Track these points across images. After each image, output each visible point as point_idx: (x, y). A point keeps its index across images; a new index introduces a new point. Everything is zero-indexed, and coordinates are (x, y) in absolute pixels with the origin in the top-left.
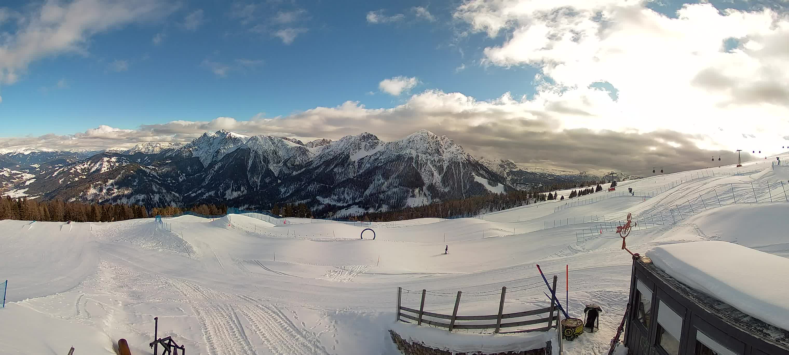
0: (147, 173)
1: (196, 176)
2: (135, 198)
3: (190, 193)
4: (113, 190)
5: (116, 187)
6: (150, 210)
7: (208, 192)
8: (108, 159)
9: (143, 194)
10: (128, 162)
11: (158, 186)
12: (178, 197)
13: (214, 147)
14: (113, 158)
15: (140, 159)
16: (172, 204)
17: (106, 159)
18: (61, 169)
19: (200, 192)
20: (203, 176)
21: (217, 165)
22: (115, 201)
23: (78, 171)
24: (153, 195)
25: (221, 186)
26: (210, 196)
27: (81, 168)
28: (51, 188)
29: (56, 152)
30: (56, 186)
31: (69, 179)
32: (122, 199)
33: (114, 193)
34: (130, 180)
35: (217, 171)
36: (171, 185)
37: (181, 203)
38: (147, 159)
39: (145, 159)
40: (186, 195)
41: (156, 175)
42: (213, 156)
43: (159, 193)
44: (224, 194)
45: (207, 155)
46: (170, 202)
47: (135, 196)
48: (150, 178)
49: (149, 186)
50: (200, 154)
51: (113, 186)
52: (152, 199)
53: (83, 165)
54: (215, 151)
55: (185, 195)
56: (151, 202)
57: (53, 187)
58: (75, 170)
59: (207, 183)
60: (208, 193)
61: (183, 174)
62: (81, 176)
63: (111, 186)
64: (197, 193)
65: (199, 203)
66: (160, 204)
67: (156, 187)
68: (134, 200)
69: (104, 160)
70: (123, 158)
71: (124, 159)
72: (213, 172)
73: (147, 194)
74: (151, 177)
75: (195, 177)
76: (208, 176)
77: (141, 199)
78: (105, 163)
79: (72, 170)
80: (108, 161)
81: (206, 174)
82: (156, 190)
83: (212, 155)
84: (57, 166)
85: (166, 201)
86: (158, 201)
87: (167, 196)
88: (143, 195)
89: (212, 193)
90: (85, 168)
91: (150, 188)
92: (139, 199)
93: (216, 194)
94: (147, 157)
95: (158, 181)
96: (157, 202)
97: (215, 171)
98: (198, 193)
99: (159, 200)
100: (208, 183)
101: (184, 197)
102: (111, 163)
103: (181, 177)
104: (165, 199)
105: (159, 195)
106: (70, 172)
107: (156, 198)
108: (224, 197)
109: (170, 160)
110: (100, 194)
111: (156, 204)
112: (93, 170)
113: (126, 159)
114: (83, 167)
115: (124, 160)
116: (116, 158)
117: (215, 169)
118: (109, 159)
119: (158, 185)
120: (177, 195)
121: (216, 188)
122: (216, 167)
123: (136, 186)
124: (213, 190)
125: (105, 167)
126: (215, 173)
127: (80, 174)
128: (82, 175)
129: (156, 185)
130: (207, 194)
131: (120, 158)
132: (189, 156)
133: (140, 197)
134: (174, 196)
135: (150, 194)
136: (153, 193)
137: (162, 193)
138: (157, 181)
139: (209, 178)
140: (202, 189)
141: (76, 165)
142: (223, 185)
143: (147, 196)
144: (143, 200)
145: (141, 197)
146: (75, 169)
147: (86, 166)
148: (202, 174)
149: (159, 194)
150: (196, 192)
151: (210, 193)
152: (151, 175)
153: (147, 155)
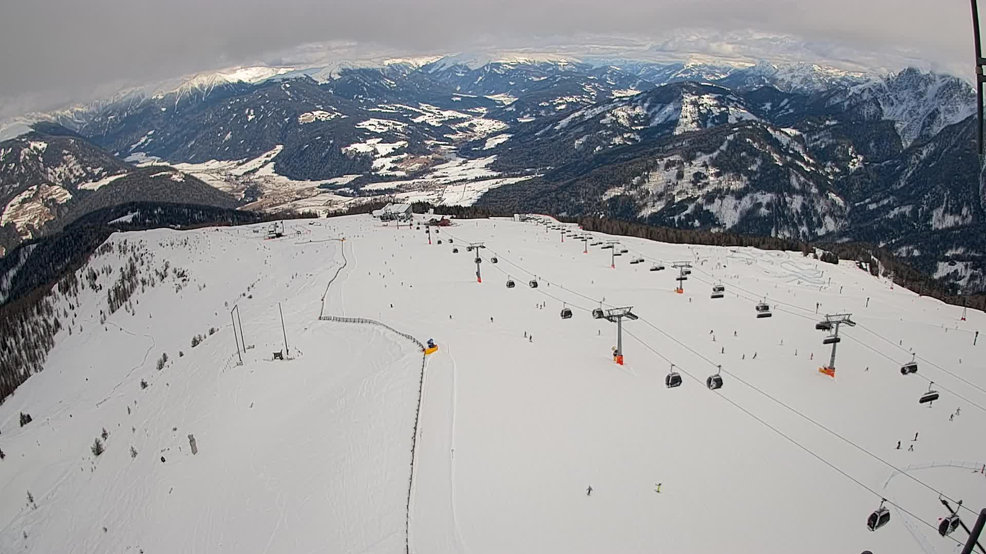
0: (783, 146)
1: (883, 164)
2: (752, 198)
3: (867, 201)
4: (706, 177)
5: (712, 171)
6: (781, 226)
7: (901, 204)
8: (693, 98)
9: (769, 192)
10: (742, 107)
11: (802, 179)
12: (841, 207)
13: (926, 103)
14: (706, 96)
15: (770, 104)
16: (826, 221)
17: (688, 98)
18: (577, 114)
19: (886, 202)
20: (898, 168)
21: (927, 147)
22: (710, 202)
23: (621, 120)
24: (790, 196)
25: (926, 197)
26: (903, 215)
27: (629, 115)
28: (555, 158)
29: (555, 62)
30: (568, 155)
31: (599, 139)
32: (724, 197)
33: (708, 184)
34: (743, 158)
35: (926, 162)
36: (831, 177)
37: (846, 220)
38: (786, 105)
39: (782, 104)
40: (859, 204)
41: (801, 152)
42: (924, 123)
43: (803, 192)
44: (928, 216)
45: (911, 120)
46: (824, 215)
47: (751, 195)
48: (789, 158)
49: (783, 177)
50: (898, 114)
51: (707, 167)
52: (788, 205)
53: (634, 108)
54: (928, 113)
55: (856, 204)
56: (783, 212)
57: (559, 156)
58: (615, 119)
59: (902, 184)
60: (900, 208)
61: (859, 156)
62: (629, 135)
63: (702, 168)
64: (880, 205)
65: (877, 225)
66: (802, 217)
67: (798, 180)
68: (749, 202)
69: (685, 100)
70: (729, 96)
71: (733, 101)
72: (917, 162)
73: (779, 192)
74: (790, 155)
75: (882, 167)
76: (906, 170)
77: (764, 203)
78: (686, 108)
79: (604, 117)
80: (694, 103)
81: (903, 164)
82: (798, 187)
83: (920, 121)
84: (561, 101)
85: (816, 211)
86: (800, 211)
87: (818, 202)
88: (769, 195)
89: (907, 209)
90: (637, 115)
91: (785, 180)
92: (761, 203)
93: (914, 212)
94: (786, 101)
95: (804, 167)
96: (797, 212)
97: (920, 162)
98: (881, 203)
99: (801, 209)
100: (905, 186)
101: (854, 209)
102: (701, 108)
103: (854, 163)
104: (813, 207)
105: (802, 199)
106: (601, 122)
107: (797, 203)
108: (928, 223)
109: (835, 119)
110: (677, 183)
111: (794, 216)
112: (658, 120)
113: (737, 101)
114: (633, 113)
115: (731, 104)
116: (712, 97)
117: (922, 157)
118: (697, 97)
119: (804, 176)
120: (840, 201)
121: (916, 201)
122: (924, 152)
123: (756, 173)
124: (910, 204)
125: (686, 117)
126: (920, 165)
127: (627, 128)
128: (632, 131)
129: (799, 175)
130: (896, 211)
131: (723, 98)
132: (874, 116)
133: (763, 198)
134: (833, 203)
135: (785, 193)
136: (792, 191)
137: (809, 194)
138: (802, 165)
139: (909, 175)
140: (891, 197)
141: (615, 107)
142: (929, 195)
143: (778, 196)
144: (768, 206)
145: (765, 198)
146: (613, 115)
147: (638, 110)
148: (896, 162)
149: (803, 196)
150: (877, 202)
151: (903, 209)
152: (791, 152)
153: (787, 95)
